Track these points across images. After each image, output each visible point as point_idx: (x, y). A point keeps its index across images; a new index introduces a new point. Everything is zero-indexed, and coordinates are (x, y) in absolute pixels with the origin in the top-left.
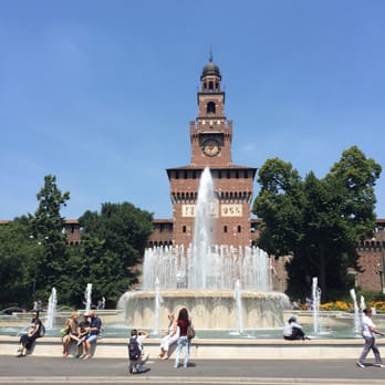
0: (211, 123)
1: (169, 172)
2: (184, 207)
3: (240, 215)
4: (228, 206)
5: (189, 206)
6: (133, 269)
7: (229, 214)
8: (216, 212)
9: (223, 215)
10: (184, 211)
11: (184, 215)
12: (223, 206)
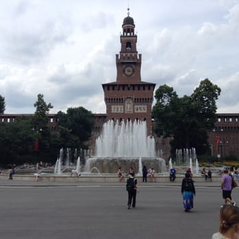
0: (129, 54)
1: (104, 86)
2: (113, 107)
3: (146, 111)
4: (139, 107)
5: (116, 106)
6: (86, 143)
7: (139, 111)
8: (132, 110)
9: (136, 111)
10: (113, 109)
11: (113, 112)
12: (136, 106)
